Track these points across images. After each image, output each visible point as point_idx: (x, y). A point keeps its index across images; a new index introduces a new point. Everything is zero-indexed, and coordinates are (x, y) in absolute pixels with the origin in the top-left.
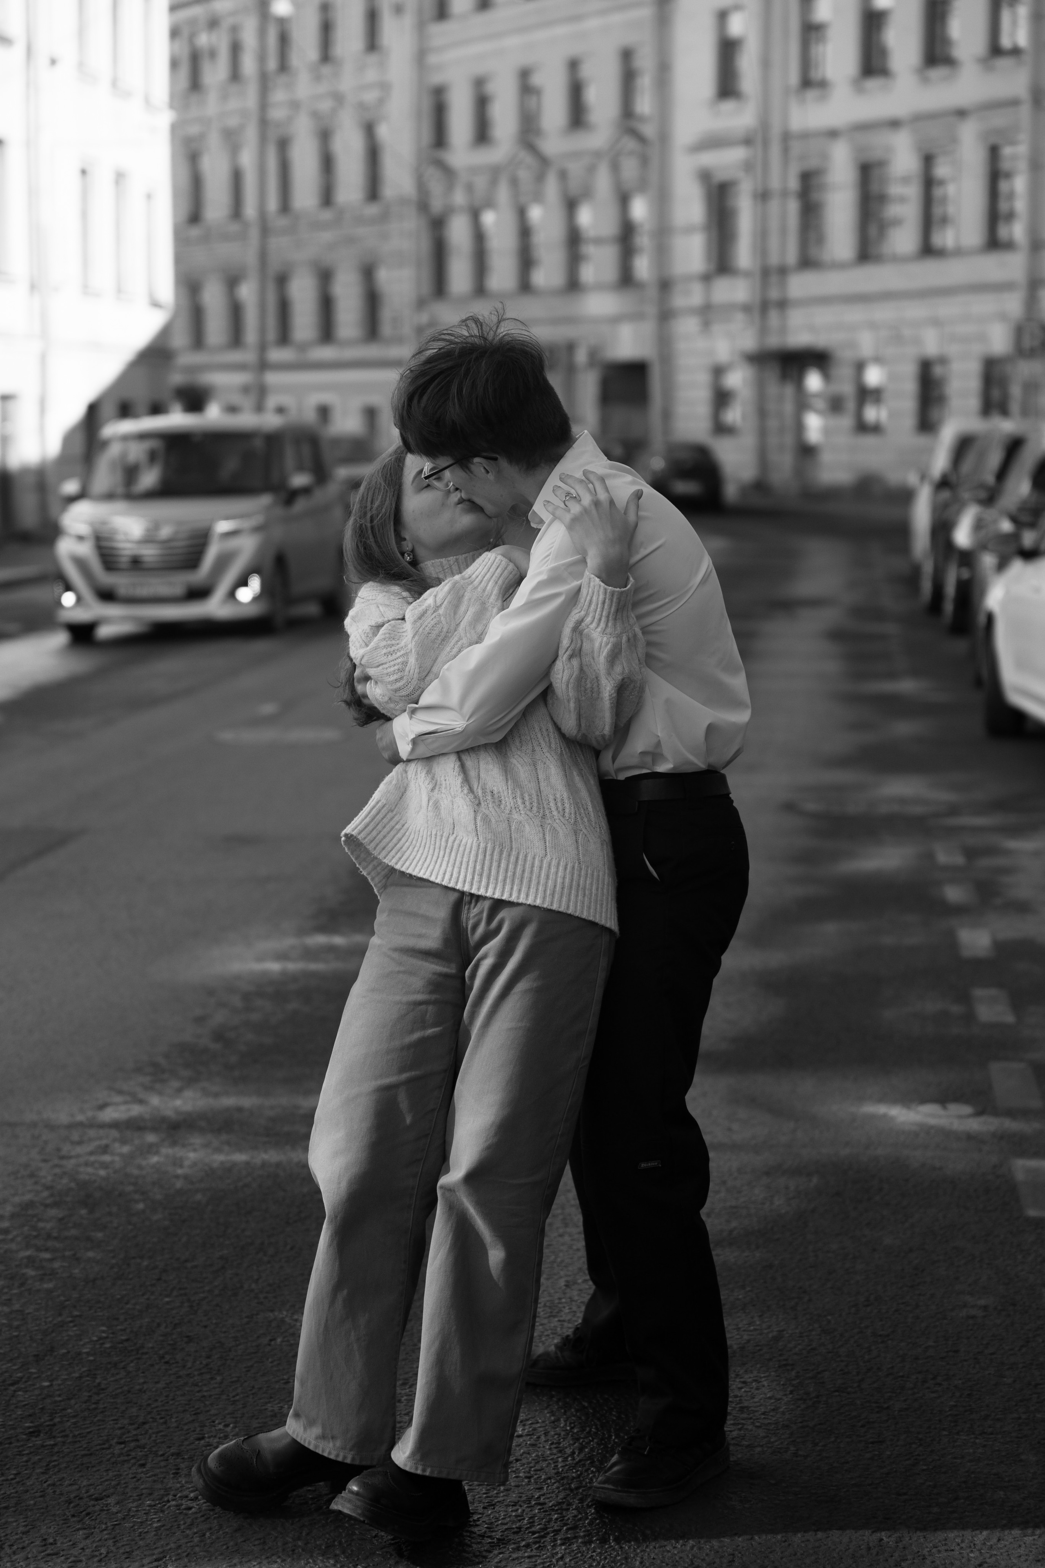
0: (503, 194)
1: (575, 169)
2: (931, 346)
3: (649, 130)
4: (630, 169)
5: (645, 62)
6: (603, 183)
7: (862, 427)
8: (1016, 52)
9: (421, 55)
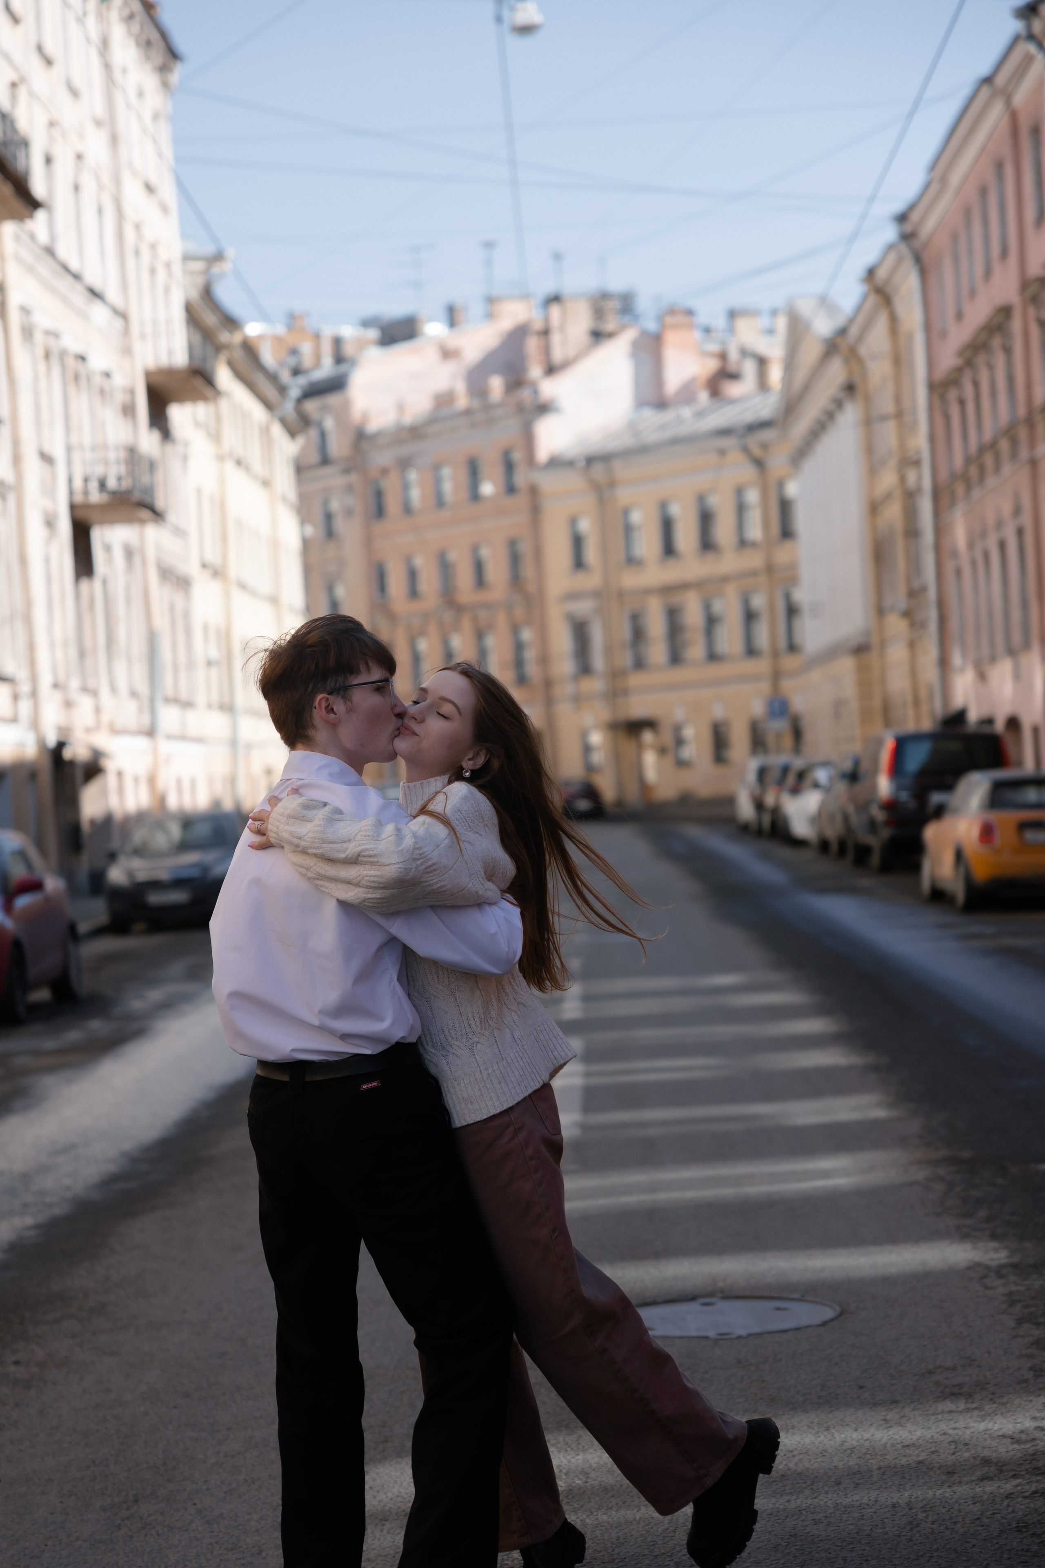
0: (433, 629)
1: (483, 614)
2: (719, 712)
3: (532, 588)
4: (519, 612)
5: (525, 548)
6: (501, 621)
7: (681, 764)
8: (754, 545)
9: (368, 541)
